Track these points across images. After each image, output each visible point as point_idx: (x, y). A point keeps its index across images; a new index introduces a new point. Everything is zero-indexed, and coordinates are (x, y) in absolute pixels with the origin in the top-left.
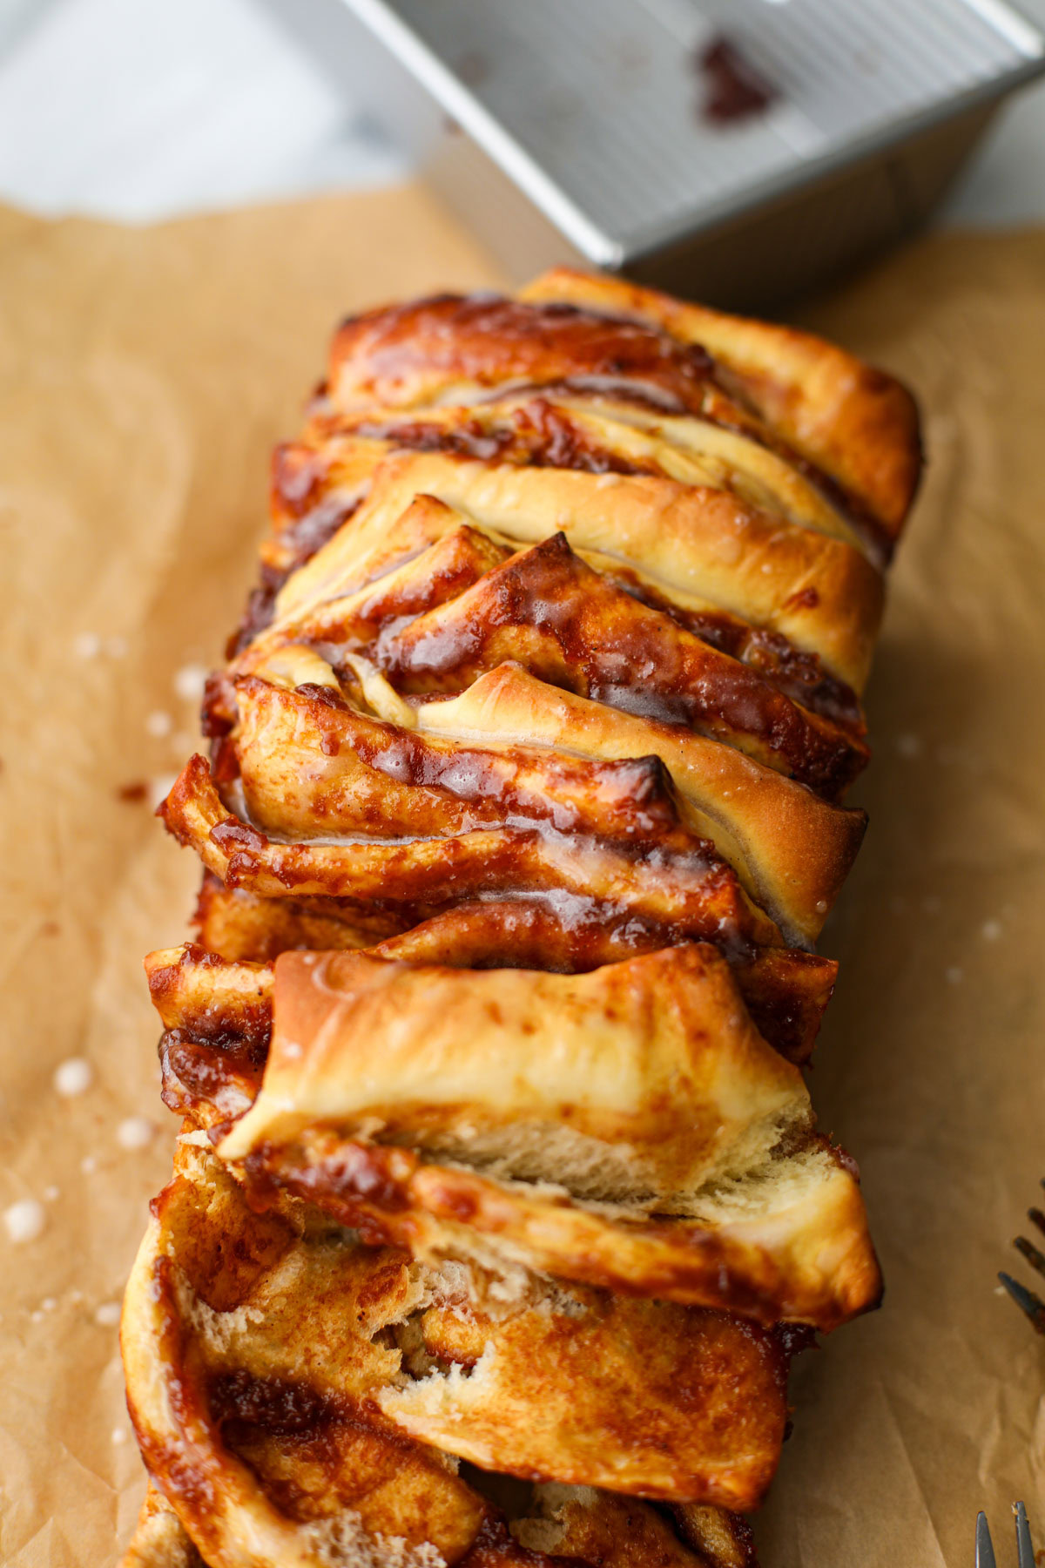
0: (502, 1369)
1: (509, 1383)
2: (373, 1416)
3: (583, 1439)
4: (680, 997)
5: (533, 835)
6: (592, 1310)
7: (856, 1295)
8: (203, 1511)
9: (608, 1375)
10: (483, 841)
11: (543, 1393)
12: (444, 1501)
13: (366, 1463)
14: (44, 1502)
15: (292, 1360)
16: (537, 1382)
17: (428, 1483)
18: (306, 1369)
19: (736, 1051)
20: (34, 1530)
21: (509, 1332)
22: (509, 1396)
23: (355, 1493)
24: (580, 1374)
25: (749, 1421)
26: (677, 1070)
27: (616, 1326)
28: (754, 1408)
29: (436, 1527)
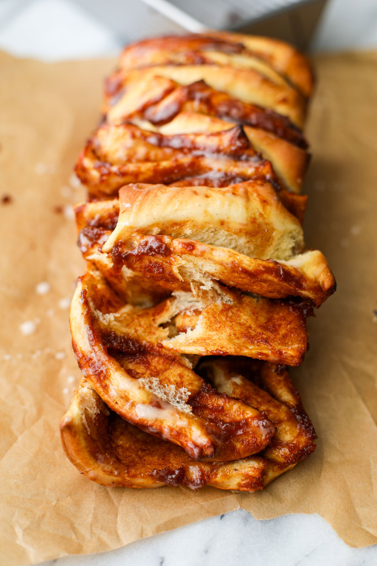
0: (206, 323)
1: (208, 327)
2: (160, 349)
3: (237, 341)
4: (256, 191)
5: (202, 156)
6: (235, 303)
7: (327, 284)
8: (102, 378)
9: (243, 322)
10: (185, 160)
11: (221, 328)
12: (188, 376)
13: (159, 364)
14: (40, 411)
15: (131, 331)
16: (219, 325)
17: (182, 370)
18: (135, 334)
19: (277, 207)
20: (37, 419)
21: (207, 310)
22: (209, 331)
23: (156, 374)
24: (233, 321)
25: (294, 336)
26: (258, 211)
27: (244, 307)
28: (295, 331)
29: (186, 383)
